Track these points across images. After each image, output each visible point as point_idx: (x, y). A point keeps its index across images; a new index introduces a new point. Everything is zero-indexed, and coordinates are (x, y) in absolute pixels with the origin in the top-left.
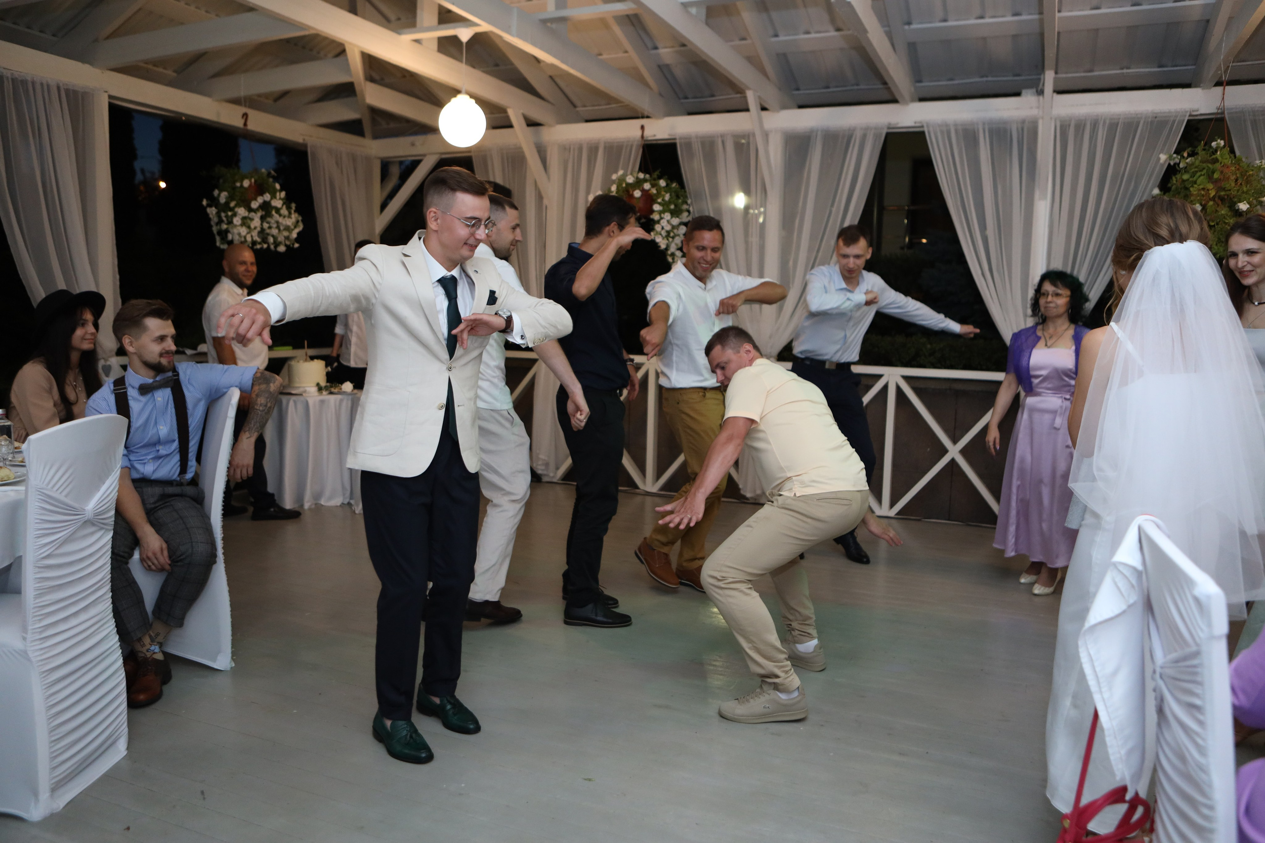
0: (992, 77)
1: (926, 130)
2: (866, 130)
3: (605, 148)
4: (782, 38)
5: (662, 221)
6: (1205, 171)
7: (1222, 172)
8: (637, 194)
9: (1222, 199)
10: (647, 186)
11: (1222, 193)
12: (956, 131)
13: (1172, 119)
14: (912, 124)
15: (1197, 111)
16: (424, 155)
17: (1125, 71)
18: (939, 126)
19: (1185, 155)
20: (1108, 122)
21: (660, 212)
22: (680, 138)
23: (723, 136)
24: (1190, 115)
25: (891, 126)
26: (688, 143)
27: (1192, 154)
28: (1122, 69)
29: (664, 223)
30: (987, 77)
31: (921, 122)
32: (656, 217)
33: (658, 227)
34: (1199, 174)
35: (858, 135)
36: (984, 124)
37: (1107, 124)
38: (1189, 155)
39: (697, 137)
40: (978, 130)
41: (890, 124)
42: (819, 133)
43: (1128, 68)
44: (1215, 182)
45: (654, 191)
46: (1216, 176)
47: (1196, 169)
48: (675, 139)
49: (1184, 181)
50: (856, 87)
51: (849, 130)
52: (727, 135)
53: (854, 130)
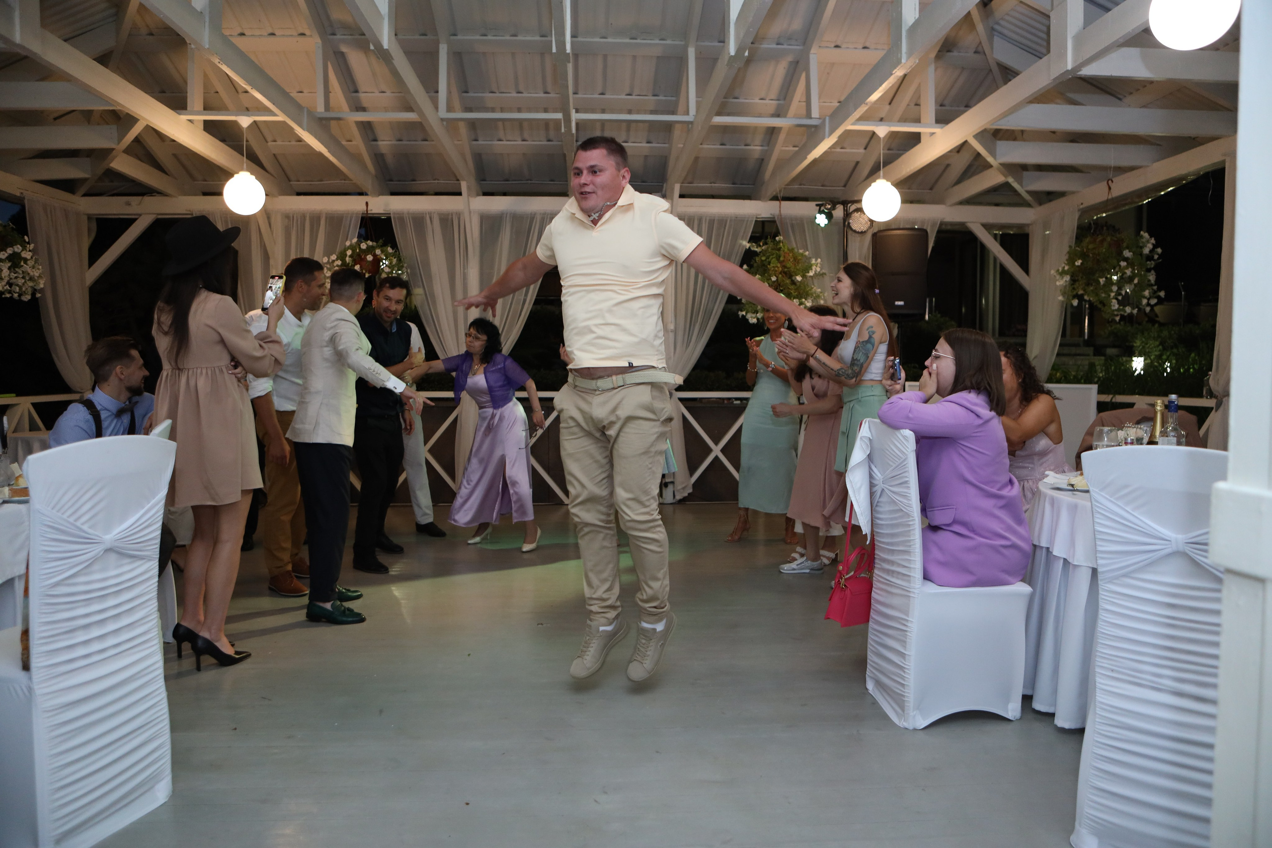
3: (326, 218)
4: (480, 142)
6: (774, 256)
7: (784, 257)
8: (370, 258)
9: (785, 273)
11: (786, 270)
13: (746, 219)
15: (760, 215)
16: (140, 215)
17: (713, 185)
19: (761, 244)
20: (708, 218)
22: (394, 214)
23: (430, 214)
24: (757, 218)
26: (401, 218)
27: (766, 243)
28: (711, 183)
34: (771, 257)
35: (538, 218)
37: (708, 221)
38: (763, 245)
39: (408, 213)
42: (508, 216)
43: (714, 183)
44: (781, 262)
46: (782, 259)
48: (390, 214)
49: (762, 261)
50: (530, 182)
51: (531, 214)
52: (434, 213)
53: (535, 214)
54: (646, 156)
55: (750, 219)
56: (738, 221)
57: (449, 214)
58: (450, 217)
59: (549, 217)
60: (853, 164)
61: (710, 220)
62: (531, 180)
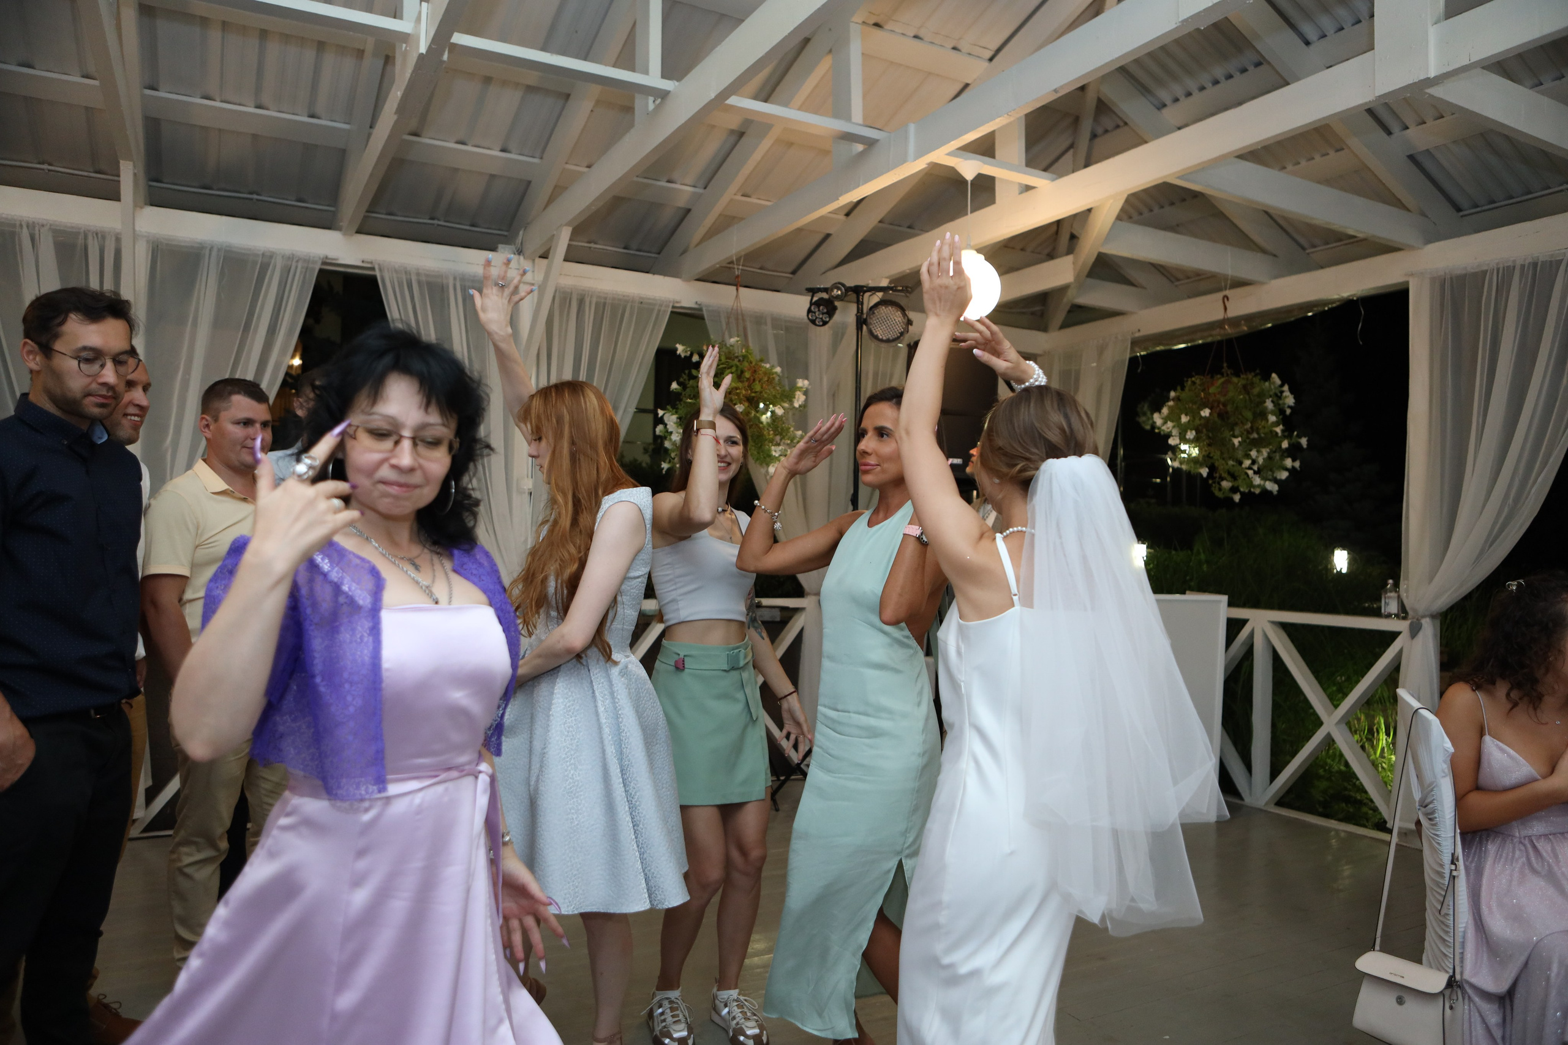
0: (445, 221)
1: (378, 274)
2: (290, 260)
12: (419, 283)
14: (360, 264)
17: (592, 245)
18: (396, 271)
20: (594, 300)
24: (673, 307)
25: (328, 261)
28: (589, 242)
30: (439, 220)
31: (371, 263)
35: (279, 264)
36: (455, 279)
37: (594, 304)
40: (448, 287)
41: (327, 258)
42: (214, 253)
46: (747, 375)
47: (724, 366)
50: (255, 197)
51: (263, 255)
52: (43, 226)
53: (271, 257)
54: (493, 177)
55: (663, 309)
56: (644, 308)
57: (79, 233)
58: (80, 241)
59: (300, 265)
60: (818, 238)
61: (597, 304)
62: (258, 194)
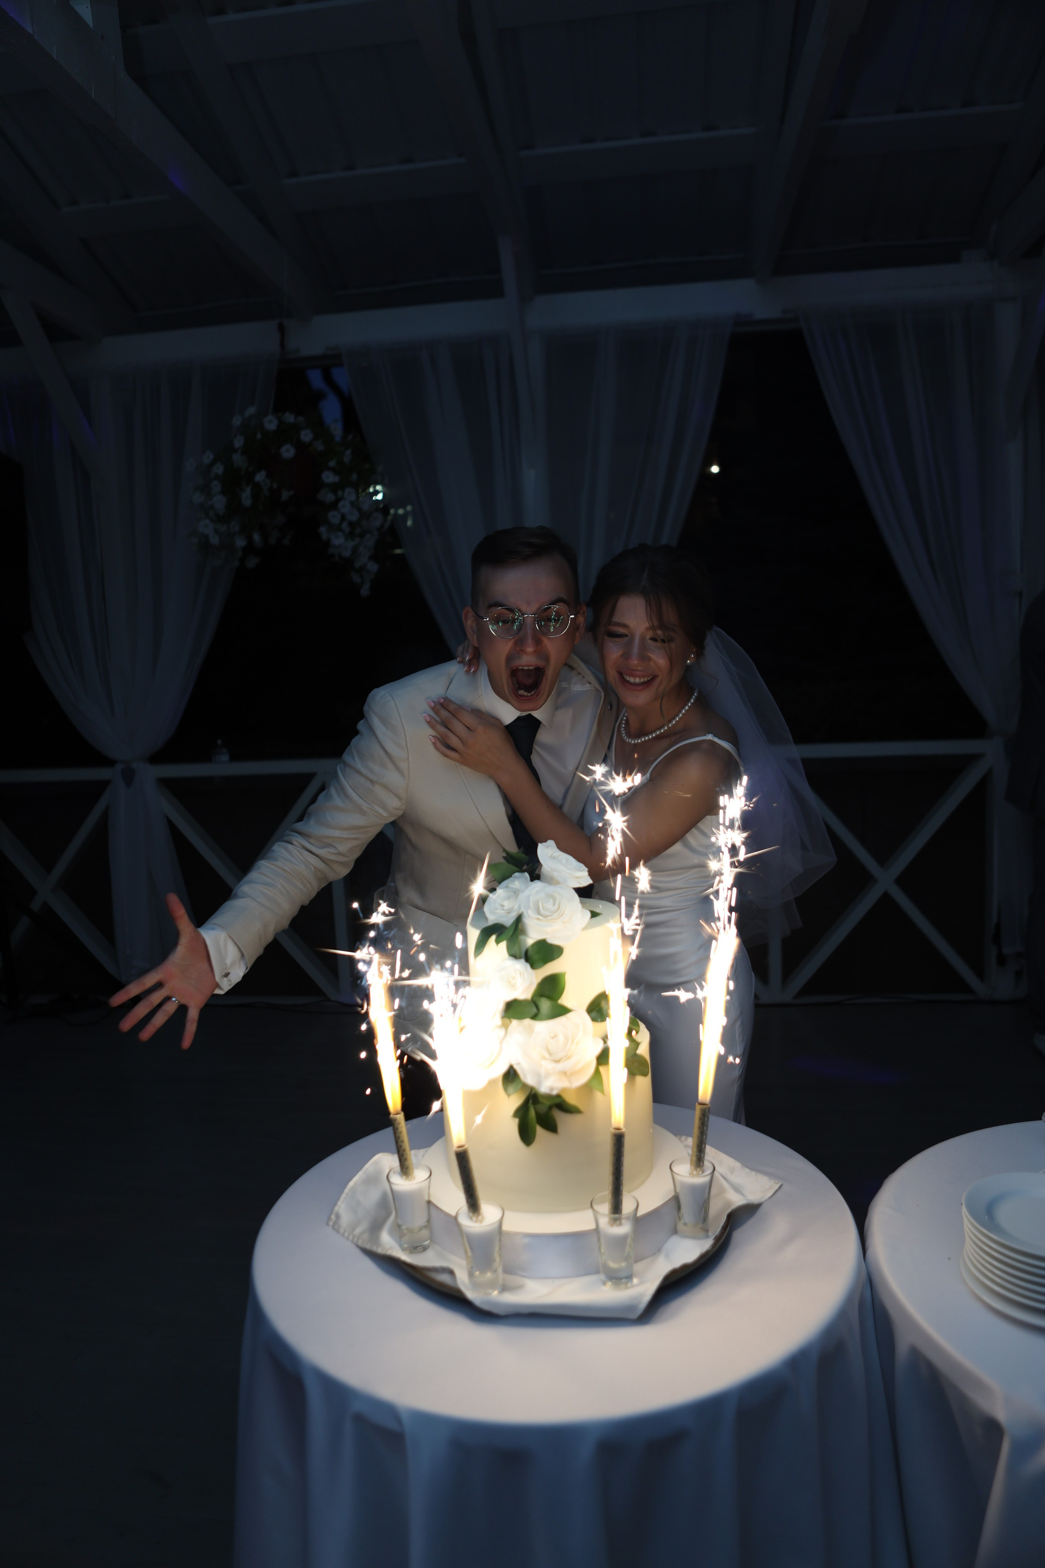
3: (204, 374)
5: (341, 504)
8: (288, 452)
10: (306, 436)
21: (334, 488)
29: (345, 507)
32: (328, 497)
33: (334, 517)
45: (319, 446)
